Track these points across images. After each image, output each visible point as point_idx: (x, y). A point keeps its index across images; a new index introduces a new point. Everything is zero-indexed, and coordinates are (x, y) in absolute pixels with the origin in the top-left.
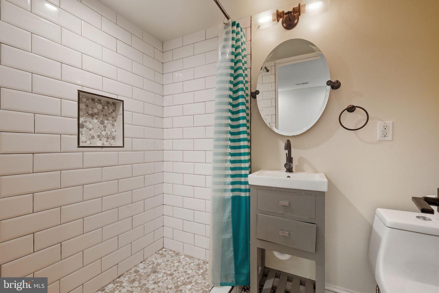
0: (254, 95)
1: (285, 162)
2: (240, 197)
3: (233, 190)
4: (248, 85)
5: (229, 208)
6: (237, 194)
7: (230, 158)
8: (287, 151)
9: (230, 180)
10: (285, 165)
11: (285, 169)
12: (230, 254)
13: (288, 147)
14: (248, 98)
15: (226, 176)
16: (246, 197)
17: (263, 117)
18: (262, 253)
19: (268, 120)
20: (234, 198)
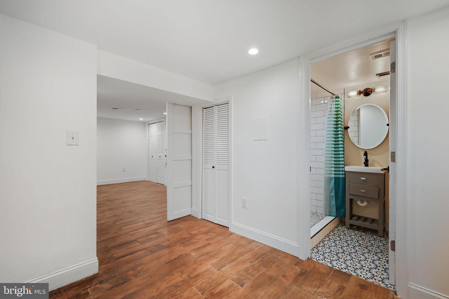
0: (347, 128)
1: (364, 161)
2: (339, 178)
3: (335, 174)
4: (343, 123)
5: (333, 182)
6: (337, 176)
7: (333, 159)
8: (365, 157)
9: (333, 169)
10: (364, 163)
11: (364, 165)
12: (333, 202)
13: (366, 154)
14: (343, 130)
15: (332, 167)
16: (343, 177)
17: (351, 137)
18: (351, 200)
19: (354, 140)
20: (335, 178)
